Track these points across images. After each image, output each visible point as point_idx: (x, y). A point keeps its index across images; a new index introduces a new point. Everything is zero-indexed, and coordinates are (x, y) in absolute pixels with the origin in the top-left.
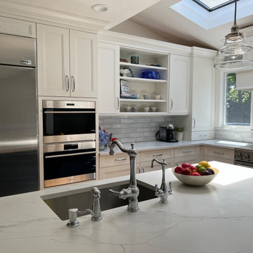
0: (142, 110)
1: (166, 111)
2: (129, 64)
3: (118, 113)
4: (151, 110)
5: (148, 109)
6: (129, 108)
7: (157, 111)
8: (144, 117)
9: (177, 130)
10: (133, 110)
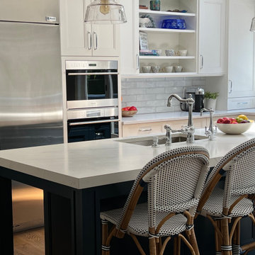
0: (163, 70)
1: (195, 71)
2: (149, 11)
3: (138, 74)
4: (175, 70)
5: (171, 68)
6: (148, 68)
7: (182, 71)
8: (165, 79)
9: (208, 96)
10: (152, 70)
